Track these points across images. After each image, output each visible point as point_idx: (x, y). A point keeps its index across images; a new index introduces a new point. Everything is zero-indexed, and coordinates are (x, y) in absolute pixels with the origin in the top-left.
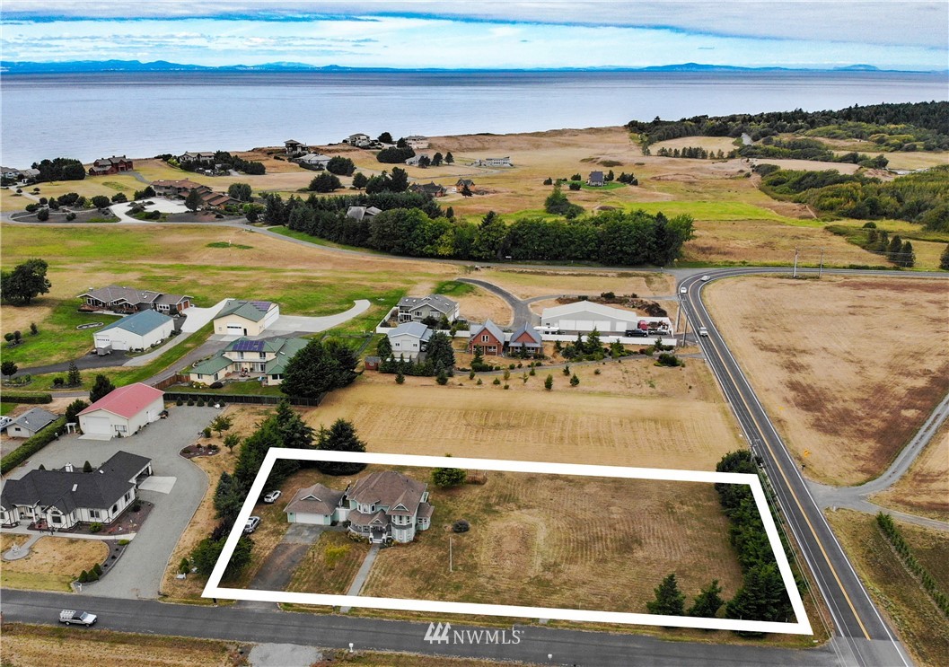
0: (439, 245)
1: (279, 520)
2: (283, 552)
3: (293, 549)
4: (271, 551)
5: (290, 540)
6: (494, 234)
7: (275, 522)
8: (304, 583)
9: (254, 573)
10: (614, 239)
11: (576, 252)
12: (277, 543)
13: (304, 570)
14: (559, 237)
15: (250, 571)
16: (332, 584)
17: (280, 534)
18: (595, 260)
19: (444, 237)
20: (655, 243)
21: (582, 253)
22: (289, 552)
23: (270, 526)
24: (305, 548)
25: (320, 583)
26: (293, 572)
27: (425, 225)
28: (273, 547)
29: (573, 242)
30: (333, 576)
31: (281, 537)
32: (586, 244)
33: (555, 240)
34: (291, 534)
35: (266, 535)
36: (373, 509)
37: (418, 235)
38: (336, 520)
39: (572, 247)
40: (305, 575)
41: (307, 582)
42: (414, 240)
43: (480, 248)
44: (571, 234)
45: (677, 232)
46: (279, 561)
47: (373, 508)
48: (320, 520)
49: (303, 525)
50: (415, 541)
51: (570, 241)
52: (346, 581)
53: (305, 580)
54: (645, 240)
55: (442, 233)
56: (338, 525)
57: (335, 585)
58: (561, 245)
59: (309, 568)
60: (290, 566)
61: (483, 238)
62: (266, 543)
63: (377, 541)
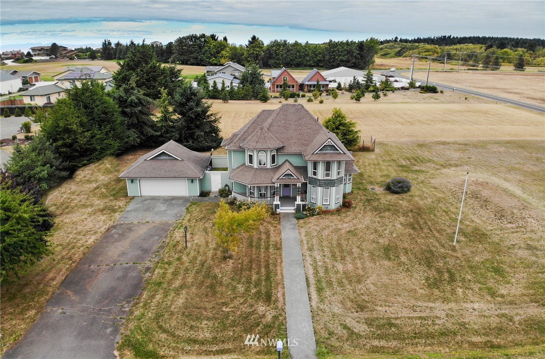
0: (221, 58)
1: (114, 195)
2: (122, 236)
3: (142, 231)
4: (99, 235)
5: (133, 218)
6: (258, 49)
7: (106, 197)
8: (177, 291)
9: (60, 278)
10: (333, 52)
11: (310, 61)
12: (111, 223)
13: (169, 263)
14: (299, 52)
15: (51, 275)
16: (241, 288)
17: (114, 211)
18: (322, 67)
19: (224, 52)
20: (358, 54)
21: (314, 62)
22: (132, 236)
23: (98, 202)
24: (164, 229)
25: (212, 287)
26: (148, 269)
27: (211, 44)
28: (103, 229)
29: (307, 55)
30: (235, 270)
31: (117, 215)
32: (316, 55)
33: (296, 53)
34: (136, 210)
35: (90, 215)
36: (273, 162)
37: (206, 51)
38: (206, 189)
39: (308, 58)
40: (175, 274)
41: (182, 287)
42: (204, 54)
43: (249, 59)
44: (306, 50)
45: (372, 47)
46: (114, 251)
47: (273, 157)
48: (182, 189)
49: (154, 199)
50: (346, 205)
51: (306, 54)
52: (268, 278)
53: (177, 283)
54: (353, 52)
55: (222, 50)
56: (211, 195)
57: (247, 290)
58: (300, 57)
59: (179, 259)
60: (139, 259)
61: (251, 52)
62: (91, 225)
63: (290, 209)
